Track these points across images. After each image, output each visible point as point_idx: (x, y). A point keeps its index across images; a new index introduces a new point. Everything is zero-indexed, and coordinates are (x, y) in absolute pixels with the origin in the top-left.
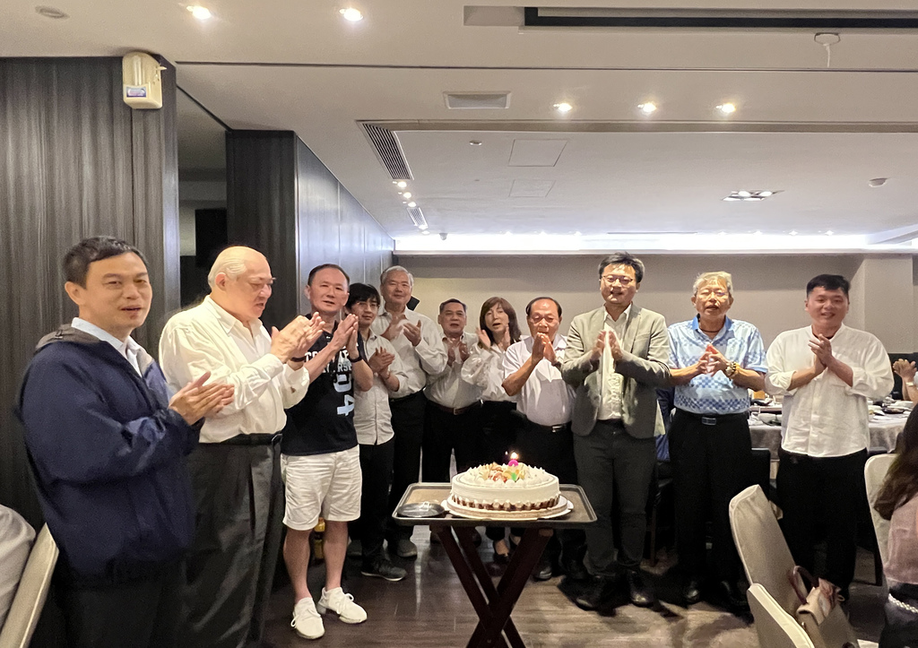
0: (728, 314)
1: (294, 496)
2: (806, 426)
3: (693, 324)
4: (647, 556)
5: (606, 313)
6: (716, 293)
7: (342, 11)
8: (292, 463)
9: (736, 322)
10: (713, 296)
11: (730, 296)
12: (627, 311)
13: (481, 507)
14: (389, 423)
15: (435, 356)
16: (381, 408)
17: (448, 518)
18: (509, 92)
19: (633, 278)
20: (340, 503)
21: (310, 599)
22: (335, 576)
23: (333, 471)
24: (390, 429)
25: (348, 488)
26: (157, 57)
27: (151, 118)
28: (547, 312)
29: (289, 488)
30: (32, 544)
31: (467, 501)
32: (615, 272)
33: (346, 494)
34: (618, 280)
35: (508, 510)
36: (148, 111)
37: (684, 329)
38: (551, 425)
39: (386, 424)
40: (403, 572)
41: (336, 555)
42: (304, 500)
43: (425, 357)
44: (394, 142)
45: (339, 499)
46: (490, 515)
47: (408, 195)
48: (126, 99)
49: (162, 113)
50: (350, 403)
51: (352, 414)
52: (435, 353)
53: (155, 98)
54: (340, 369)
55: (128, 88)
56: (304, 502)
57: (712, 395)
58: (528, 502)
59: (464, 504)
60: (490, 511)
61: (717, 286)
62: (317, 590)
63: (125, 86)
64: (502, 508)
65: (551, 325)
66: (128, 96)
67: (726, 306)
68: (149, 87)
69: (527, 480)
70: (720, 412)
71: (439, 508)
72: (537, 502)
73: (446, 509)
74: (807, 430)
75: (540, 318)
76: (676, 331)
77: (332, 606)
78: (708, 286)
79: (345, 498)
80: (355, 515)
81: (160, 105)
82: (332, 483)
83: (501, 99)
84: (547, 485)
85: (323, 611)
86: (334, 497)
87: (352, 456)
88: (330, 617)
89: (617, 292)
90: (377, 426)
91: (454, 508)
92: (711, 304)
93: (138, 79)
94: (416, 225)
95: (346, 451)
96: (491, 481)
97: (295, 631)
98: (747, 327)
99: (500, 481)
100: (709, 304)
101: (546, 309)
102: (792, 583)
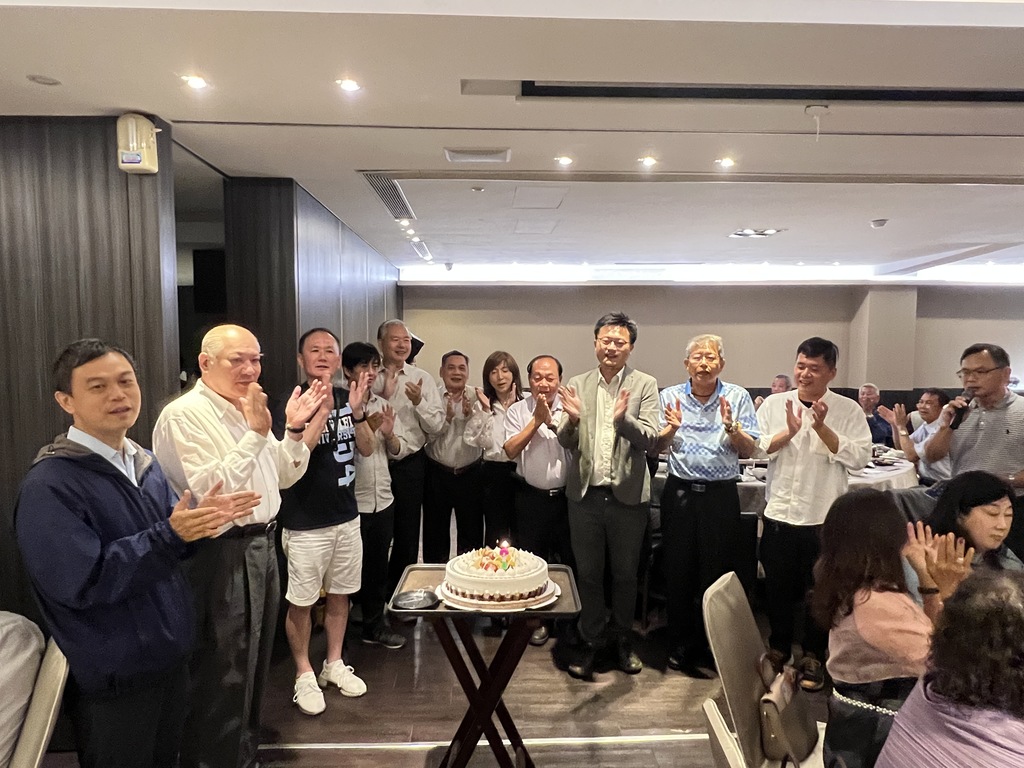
0: (719, 376)
1: (296, 572)
2: (787, 493)
3: (686, 388)
4: (638, 616)
5: (600, 375)
6: (707, 358)
7: (338, 82)
8: (294, 538)
9: (727, 386)
10: (704, 361)
11: (721, 359)
12: (620, 374)
13: (472, 597)
14: (389, 488)
15: (434, 416)
16: (381, 475)
17: (441, 609)
18: (508, 148)
19: (628, 341)
20: (341, 576)
21: (312, 674)
22: (336, 649)
23: (334, 543)
24: (391, 496)
25: (349, 562)
26: (151, 117)
27: (147, 183)
28: (548, 372)
29: (292, 564)
30: (43, 654)
31: (459, 590)
32: (610, 334)
33: (346, 568)
34: (613, 343)
35: (498, 601)
36: (143, 175)
37: (676, 393)
38: (547, 488)
39: (386, 491)
40: (403, 640)
41: (337, 628)
42: (306, 575)
43: (424, 417)
44: (394, 187)
45: (341, 572)
46: (480, 606)
47: (411, 232)
48: (122, 166)
49: (159, 177)
50: (351, 473)
51: (353, 483)
52: (434, 412)
53: (150, 162)
54: (340, 437)
55: (123, 154)
56: (306, 577)
57: (702, 461)
58: (516, 592)
59: (457, 594)
60: (481, 602)
61: (708, 350)
62: (318, 663)
63: (120, 151)
64: (491, 598)
65: (552, 384)
66: (123, 162)
67: (717, 370)
68: (145, 153)
69: (517, 569)
70: (709, 479)
71: (432, 596)
72: (526, 592)
73: (440, 597)
74: (788, 498)
75: (541, 379)
76: (668, 396)
77: (334, 679)
78: (699, 350)
79: (346, 571)
80: (355, 588)
81: (155, 169)
82: (333, 557)
83: (501, 155)
84: (535, 574)
85: (325, 684)
86: (335, 570)
87: (352, 529)
88: (330, 689)
89: (611, 355)
90: (377, 493)
91: (448, 598)
92: (701, 369)
93: (133, 145)
94: (421, 255)
95: (347, 524)
96: (482, 570)
97: (297, 706)
98: (737, 391)
99: (491, 570)
100: (700, 369)
101: (546, 369)
102: (758, 670)
